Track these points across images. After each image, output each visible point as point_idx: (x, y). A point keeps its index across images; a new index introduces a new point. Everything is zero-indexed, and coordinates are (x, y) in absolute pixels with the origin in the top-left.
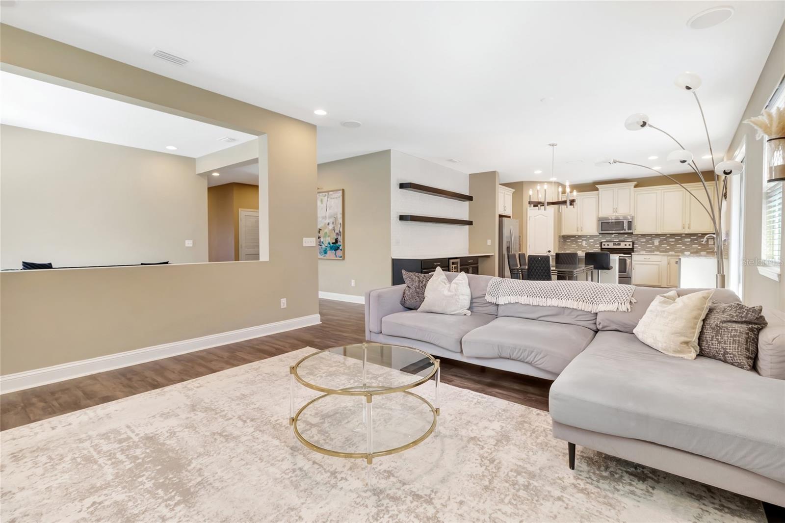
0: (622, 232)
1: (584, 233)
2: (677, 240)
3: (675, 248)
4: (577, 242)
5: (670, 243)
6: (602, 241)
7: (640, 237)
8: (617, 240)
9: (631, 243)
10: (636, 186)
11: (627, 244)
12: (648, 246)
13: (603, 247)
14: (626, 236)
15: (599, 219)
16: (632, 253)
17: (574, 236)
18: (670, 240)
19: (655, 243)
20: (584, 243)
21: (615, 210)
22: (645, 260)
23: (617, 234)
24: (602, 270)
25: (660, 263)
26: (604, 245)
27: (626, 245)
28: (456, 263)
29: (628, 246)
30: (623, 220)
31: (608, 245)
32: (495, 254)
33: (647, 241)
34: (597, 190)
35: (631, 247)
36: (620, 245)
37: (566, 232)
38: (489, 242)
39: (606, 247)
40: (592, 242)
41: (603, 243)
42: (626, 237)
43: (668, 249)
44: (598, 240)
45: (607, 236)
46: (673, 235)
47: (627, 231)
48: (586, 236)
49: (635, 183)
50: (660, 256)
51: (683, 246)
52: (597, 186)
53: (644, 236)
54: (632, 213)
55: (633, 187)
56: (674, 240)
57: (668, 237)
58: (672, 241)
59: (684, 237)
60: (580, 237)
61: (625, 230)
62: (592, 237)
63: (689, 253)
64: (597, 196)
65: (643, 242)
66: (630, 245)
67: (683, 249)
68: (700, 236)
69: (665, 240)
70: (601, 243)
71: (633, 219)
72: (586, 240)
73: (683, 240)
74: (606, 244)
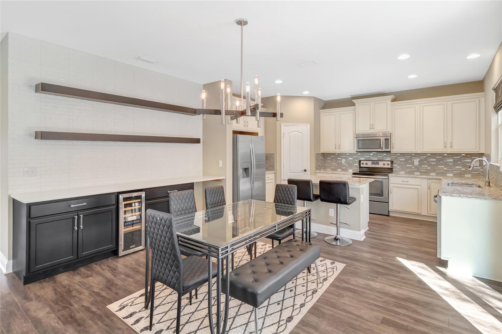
0: (379, 150)
1: (342, 151)
2: (438, 160)
3: (436, 168)
4: (337, 160)
5: (431, 163)
6: (361, 159)
7: (399, 156)
8: (376, 159)
9: (390, 163)
10: (393, 100)
11: (386, 163)
12: (407, 166)
13: (362, 166)
14: (384, 154)
15: (357, 136)
16: (390, 175)
17: (334, 154)
18: (431, 160)
19: (415, 162)
20: (343, 161)
21: (372, 127)
22: (404, 183)
23: (376, 153)
24: (341, 205)
25: (420, 187)
26: (363, 164)
27: (384, 164)
28: (139, 197)
29: (387, 165)
30: (380, 138)
31: (366, 164)
32: (226, 177)
33: (406, 160)
34: (354, 105)
35: (389, 167)
36: (378, 164)
37: (324, 150)
38: (221, 164)
39: (365, 166)
40: (351, 160)
41: (362, 162)
42: (385, 156)
43: (429, 170)
44: (357, 158)
45: (365, 154)
46: (433, 155)
47: (384, 150)
48: (345, 154)
49: (392, 96)
50: (420, 179)
51: (445, 167)
52: (353, 101)
53: (403, 155)
54: (389, 130)
55: (390, 101)
56: (435, 160)
57: (429, 156)
58: (434, 161)
59: (446, 156)
60: (340, 155)
61: (382, 149)
62: (351, 155)
63: (452, 175)
64: (354, 112)
65: (402, 161)
66: (388, 164)
67: (445, 170)
68: (463, 156)
69: (426, 159)
70: (360, 161)
71: (390, 136)
72: (345, 158)
73: (445, 161)
74: (365, 162)
